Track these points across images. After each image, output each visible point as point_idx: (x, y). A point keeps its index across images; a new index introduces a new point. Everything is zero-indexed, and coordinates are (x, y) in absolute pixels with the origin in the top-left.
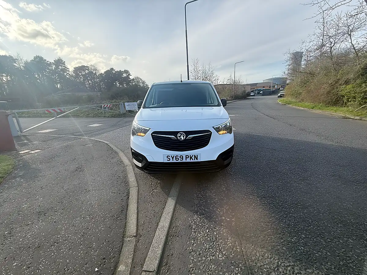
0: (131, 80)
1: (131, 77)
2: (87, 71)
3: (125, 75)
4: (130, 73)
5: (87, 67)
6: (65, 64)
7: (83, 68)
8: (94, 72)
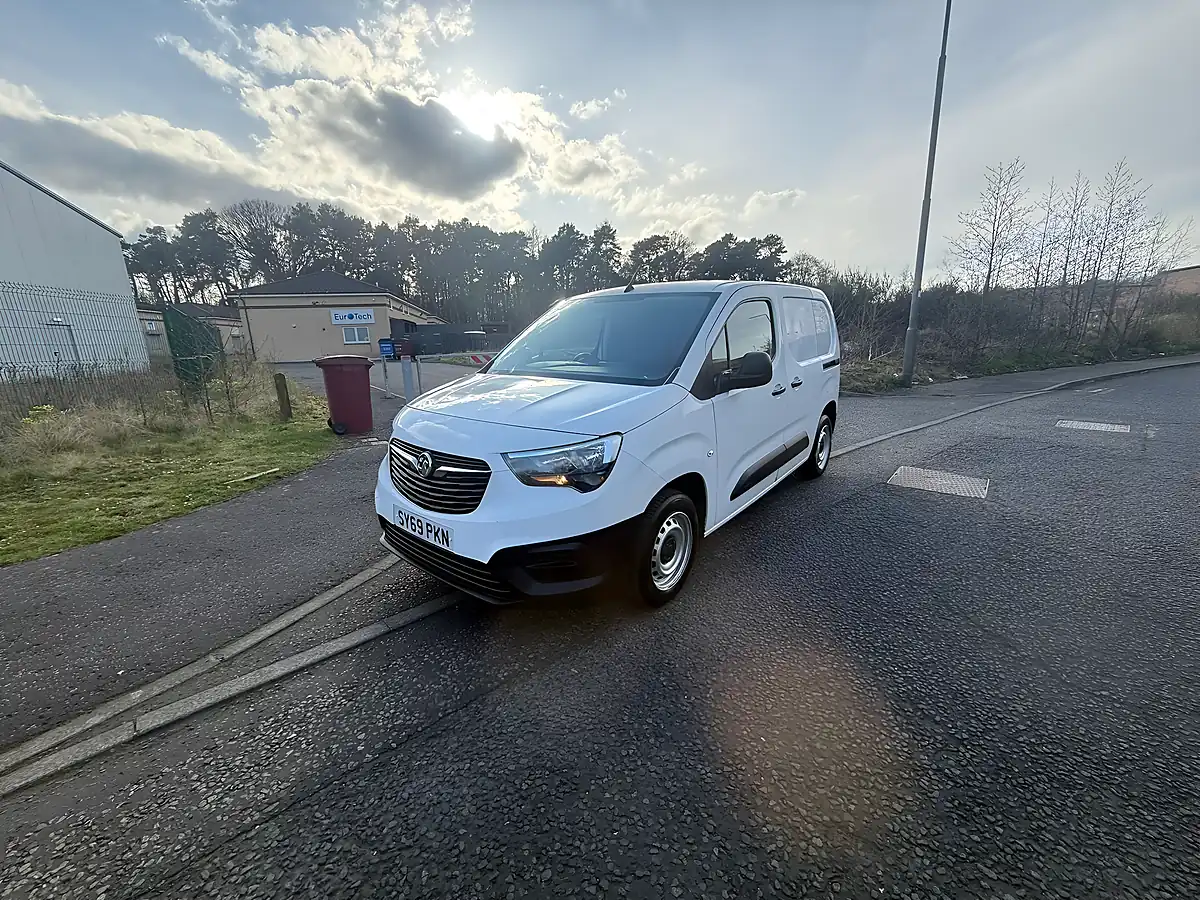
0: (783, 267)
1: (784, 258)
2: (661, 249)
3: (764, 253)
4: (784, 244)
5: (664, 238)
6: (613, 238)
7: (653, 243)
8: (679, 251)
